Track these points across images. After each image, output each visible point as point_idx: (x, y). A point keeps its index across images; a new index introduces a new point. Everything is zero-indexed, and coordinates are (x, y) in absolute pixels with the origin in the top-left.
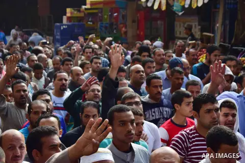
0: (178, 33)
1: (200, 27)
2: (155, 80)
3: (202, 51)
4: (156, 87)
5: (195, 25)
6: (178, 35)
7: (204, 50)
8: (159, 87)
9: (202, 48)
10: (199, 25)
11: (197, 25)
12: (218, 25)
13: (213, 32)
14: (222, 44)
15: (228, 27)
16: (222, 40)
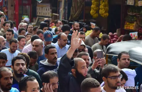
0: (39, 13)
1: (51, 10)
2: (52, 49)
3: (52, 24)
4: (53, 54)
5: (49, 9)
6: (38, 14)
7: (53, 23)
8: (55, 54)
9: (52, 22)
10: (51, 9)
11: (50, 9)
12: (61, 9)
13: (59, 13)
14: (64, 20)
15: (67, 10)
16: (63, 18)
